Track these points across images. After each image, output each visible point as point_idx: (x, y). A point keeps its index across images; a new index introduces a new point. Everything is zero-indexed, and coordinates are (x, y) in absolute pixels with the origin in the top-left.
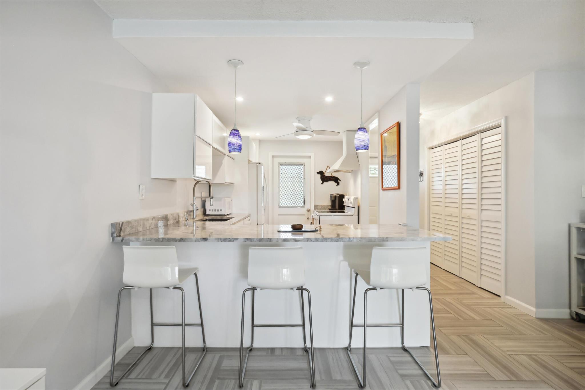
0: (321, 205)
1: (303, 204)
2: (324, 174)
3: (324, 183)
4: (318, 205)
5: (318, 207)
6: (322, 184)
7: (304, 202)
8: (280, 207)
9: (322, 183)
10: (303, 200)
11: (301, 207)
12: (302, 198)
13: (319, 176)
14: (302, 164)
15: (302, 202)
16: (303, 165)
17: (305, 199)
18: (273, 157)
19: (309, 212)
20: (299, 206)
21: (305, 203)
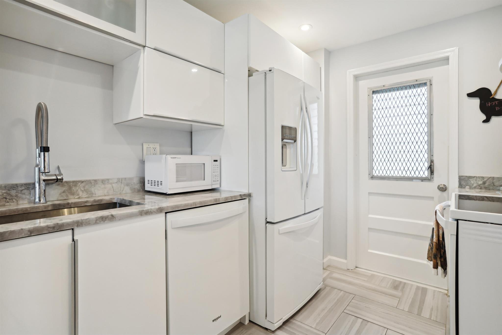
0: (483, 178)
1: (426, 174)
2: (491, 95)
3: (494, 119)
4: (470, 177)
5: (472, 181)
6: (484, 121)
7: (431, 168)
8: (373, 177)
9: (487, 121)
10: (427, 165)
11: (423, 179)
12: (424, 160)
13: (476, 102)
14: (425, 82)
15: (424, 169)
16: (428, 84)
17: (432, 161)
18: (357, 78)
19: (445, 194)
20: (417, 178)
21: (432, 172)
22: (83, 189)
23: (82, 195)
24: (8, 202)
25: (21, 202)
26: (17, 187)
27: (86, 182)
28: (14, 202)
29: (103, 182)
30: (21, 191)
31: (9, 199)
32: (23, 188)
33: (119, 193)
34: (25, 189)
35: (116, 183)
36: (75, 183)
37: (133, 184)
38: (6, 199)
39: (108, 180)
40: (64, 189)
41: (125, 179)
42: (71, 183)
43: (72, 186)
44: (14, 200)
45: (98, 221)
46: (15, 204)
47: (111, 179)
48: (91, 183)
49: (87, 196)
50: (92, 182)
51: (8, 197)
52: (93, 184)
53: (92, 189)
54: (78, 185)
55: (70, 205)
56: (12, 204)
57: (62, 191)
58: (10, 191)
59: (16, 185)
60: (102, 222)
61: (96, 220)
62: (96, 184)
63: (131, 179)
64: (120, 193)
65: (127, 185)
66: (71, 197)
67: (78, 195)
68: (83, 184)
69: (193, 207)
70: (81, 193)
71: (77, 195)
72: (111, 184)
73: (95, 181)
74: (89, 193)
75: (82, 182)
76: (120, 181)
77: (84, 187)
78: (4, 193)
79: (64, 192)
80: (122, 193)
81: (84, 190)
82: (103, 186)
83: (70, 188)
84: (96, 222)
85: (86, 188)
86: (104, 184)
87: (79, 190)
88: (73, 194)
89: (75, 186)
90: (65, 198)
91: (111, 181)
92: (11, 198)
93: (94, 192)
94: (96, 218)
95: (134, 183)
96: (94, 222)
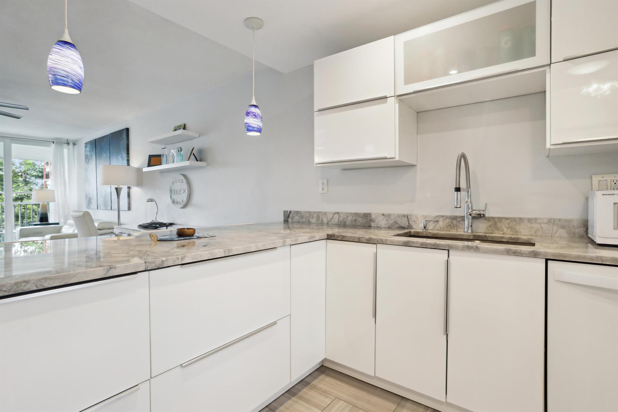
22: (507, 226)
23: (506, 232)
24: (451, 229)
25: (459, 230)
26: (457, 218)
27: (510, 219)
28: (455, 229)
29: (530, 221)
30: (459, 221)
31: (452, 227)
32: (460, 219)
33: (550, 235)
34: (462, 220)
35: (546, 223)
36: (500, 219)
37: (571, 227)
38: (450, 226)
39: (536, 219)
40: (490, 223)
41: (560, 220)
42: (496, 219)
43: (497, 222)
44: (455, 228)
45: (464, 249)
46: (455, 230)
47: (540, 219)
48: (516, 221)
49: (511, 233)
50: (517, 219)
51: (452, 225)
52: (518, 222)
53: (518, 227)
54: (503, 222)
55: (487, 237)
56: (454, 230)
57: (489, 225)
58: (453, 221)
59: (456, 216)
60: (467, 250)
61: (463, 247)
62: (521, 222)
63: (570, 221)
64: (552, 235)
65: (563, 227)
66: (496, 231)
67: (503, 231)
68: (508, 221)
69: (596, 262)
70: (505, 230)
71: (501, 231)
72: (539, 223)
73: (521, 219)
74: (514, 230)
75: (507, 219)
76: (551, 221)
77: (509, 224)
78: (450, 222)
79: (490, 226)
80: (554, 235)
81: (509, 227)
82: (529, 225)
83: (495, 224)
84: (462, 249)
85: (510, 225)
86: (530, 223)
87: (504, 226)
88: (498, 229)
89: (500, 222)
90: (491, 232)
91: (539, 221)
92: (453, 226)
93: (519, 231)
94: (463, 246)
95: (573, 226)
96: (461, 248)
